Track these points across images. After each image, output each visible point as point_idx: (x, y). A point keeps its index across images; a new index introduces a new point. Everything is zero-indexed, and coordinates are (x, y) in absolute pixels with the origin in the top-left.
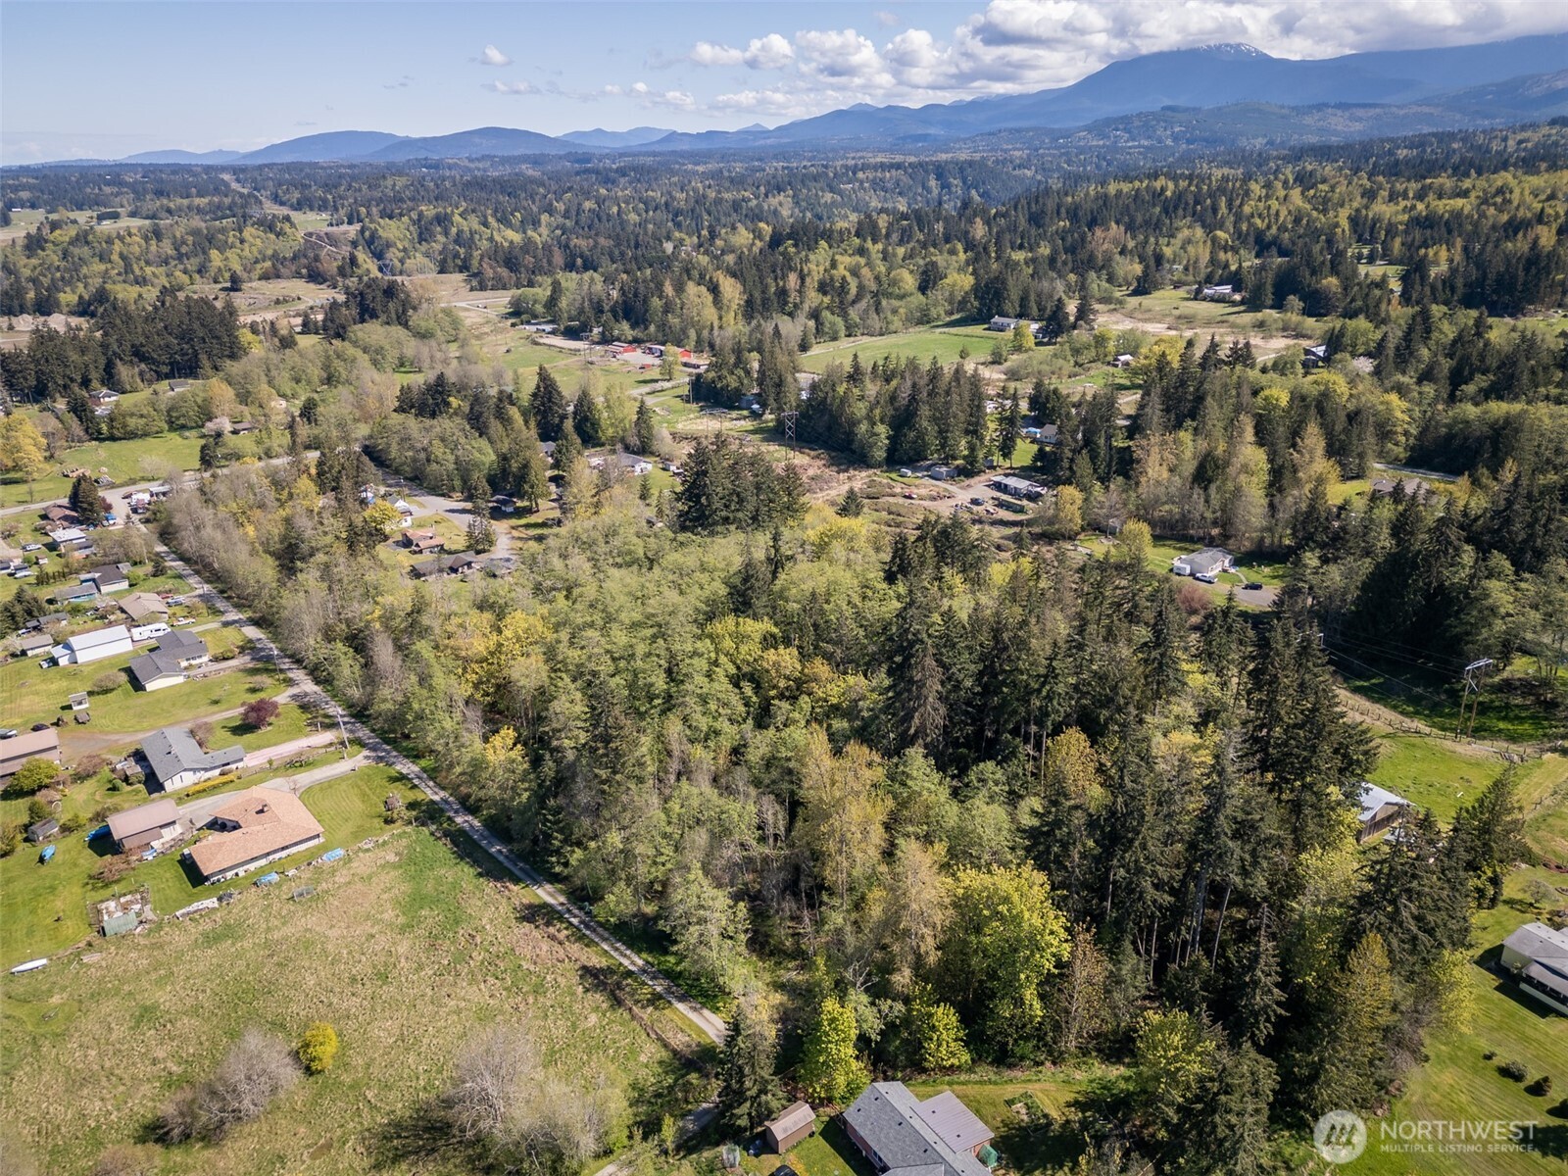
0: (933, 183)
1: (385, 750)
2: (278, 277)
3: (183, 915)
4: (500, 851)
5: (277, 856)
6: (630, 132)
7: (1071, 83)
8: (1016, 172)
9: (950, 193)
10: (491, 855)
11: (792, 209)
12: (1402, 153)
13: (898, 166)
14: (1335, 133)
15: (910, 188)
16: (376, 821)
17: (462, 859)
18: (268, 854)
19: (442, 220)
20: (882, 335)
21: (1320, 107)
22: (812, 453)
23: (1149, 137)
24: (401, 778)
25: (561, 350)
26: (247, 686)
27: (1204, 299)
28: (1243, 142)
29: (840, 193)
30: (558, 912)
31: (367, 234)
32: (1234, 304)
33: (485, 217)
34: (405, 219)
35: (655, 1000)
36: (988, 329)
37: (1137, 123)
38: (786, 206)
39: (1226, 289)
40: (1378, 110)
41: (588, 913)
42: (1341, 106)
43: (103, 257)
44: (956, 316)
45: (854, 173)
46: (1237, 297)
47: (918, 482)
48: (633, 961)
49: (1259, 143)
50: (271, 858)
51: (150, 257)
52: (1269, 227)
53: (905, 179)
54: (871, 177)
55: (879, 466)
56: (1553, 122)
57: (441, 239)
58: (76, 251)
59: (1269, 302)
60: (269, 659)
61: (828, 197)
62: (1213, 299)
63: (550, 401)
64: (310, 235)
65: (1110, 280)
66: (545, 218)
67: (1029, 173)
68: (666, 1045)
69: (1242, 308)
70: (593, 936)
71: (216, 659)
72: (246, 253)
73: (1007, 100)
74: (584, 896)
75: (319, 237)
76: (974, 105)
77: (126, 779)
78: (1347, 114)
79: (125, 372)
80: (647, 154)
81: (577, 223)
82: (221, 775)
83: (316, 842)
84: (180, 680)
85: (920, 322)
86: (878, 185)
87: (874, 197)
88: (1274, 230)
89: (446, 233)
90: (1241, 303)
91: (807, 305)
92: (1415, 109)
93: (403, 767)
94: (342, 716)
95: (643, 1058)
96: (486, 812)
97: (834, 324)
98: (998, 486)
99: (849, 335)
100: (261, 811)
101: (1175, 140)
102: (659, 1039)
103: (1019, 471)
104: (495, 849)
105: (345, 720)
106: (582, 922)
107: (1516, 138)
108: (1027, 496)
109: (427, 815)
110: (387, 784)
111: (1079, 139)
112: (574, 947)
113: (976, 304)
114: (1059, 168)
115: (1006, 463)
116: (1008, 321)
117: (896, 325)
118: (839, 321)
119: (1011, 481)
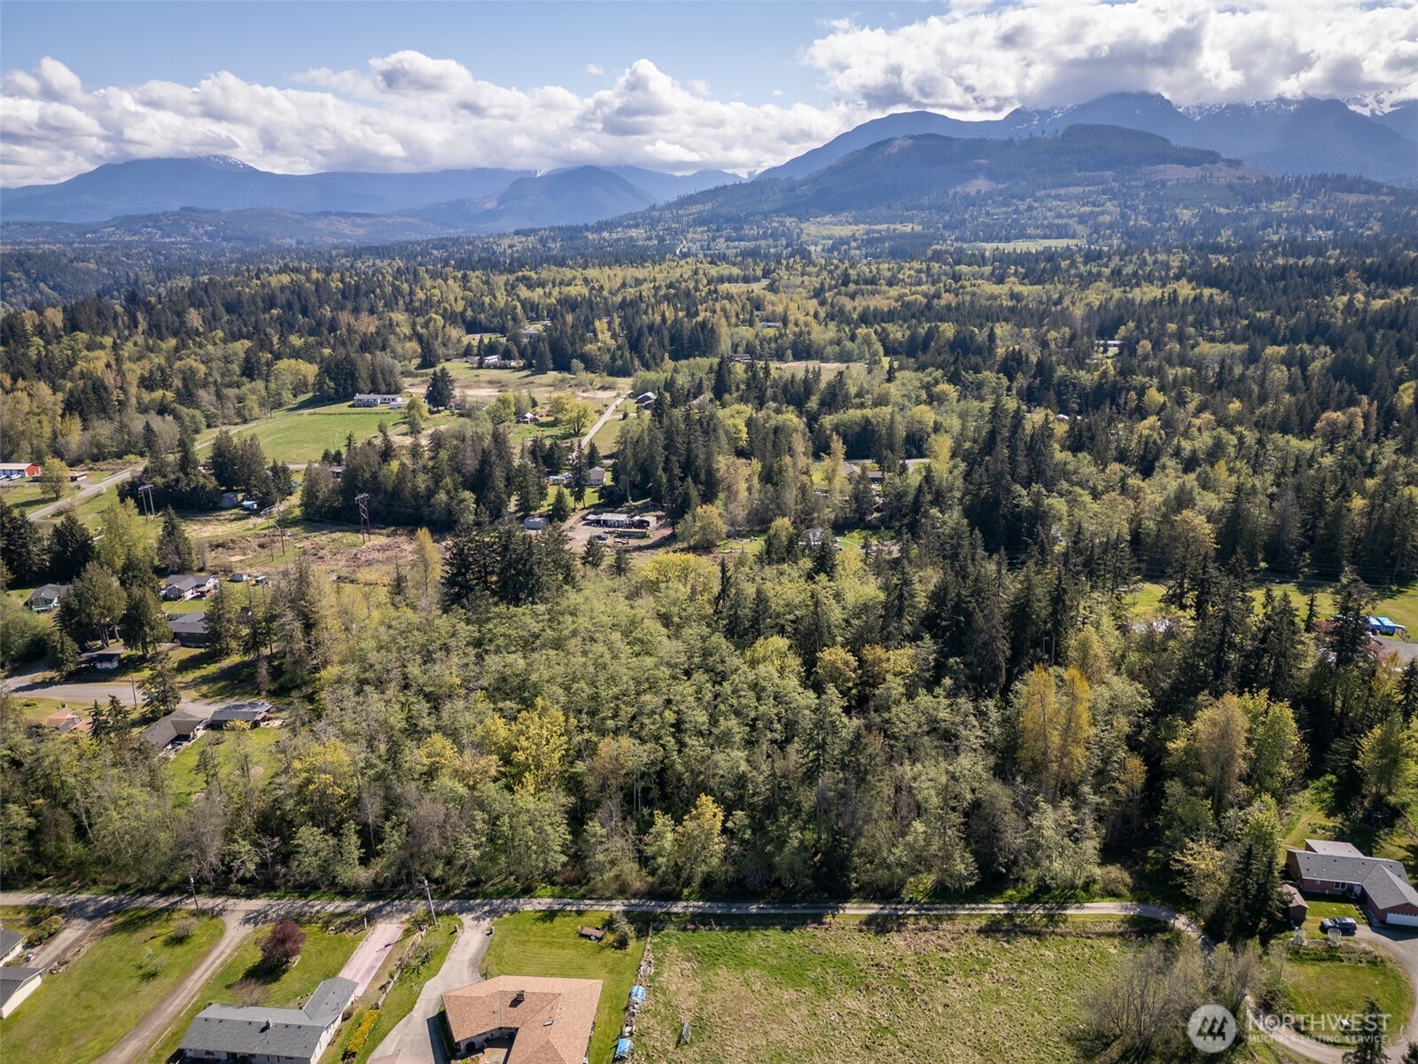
1: (483, 904)
4: (759, 908)
7: (63, 180)
8: (76, 265)
10: (759, 915)
20: (246, 422)
21: (326, 214)
23: (184, 235)
24: (550, 915)
26: (158, 942)
27: (488, 367)
28: (275, 241)
30: (890, 915)
32: (517, 369)
35: (1051, 919)
36: (353, 406)
37: (164, 222)
39: (497, 359)
41: (911, 902)
42: (340, 214)
44: (306, 398)
46: (514, 364)
48: (996, 908)
56: (517, 233)
59: (551, 366)
60: (116, 909)
62: (497, 367)
67: (92, 266)
68: (1111, 935)
69: (529, 372)
70: (942, 912)
74: (887, 893)
78: (349, 221)
82: (344, 1019)
84: (35, 983)
85: (275, 407)
88: (470, 312)
90: (523, 368)
91: (133, 401)
92: (399, 219)
93: (531, 906)
94: (359, 906)
95: (1113, 951)
96: (686, 892)
97: (193, 416)
98: (598, 523)
99: (209, 426)
100: (517, 1002)
101: (210, 238)
102: (1099, 935)
103: (597, 509)
104: (753, 909)
105: (372, 905)
106: (917, 909)
107: (506, 242)
108: (632, 525)
109: (645, 923)
110: (548, 924)
111: (110, 235)
112: (946, 925)
113: (332, 384)
114: (120, 262)
115: (580, 506)
116: (372, 397)
117: (256, 411)
118: (197, 413)
119: (604, 517)
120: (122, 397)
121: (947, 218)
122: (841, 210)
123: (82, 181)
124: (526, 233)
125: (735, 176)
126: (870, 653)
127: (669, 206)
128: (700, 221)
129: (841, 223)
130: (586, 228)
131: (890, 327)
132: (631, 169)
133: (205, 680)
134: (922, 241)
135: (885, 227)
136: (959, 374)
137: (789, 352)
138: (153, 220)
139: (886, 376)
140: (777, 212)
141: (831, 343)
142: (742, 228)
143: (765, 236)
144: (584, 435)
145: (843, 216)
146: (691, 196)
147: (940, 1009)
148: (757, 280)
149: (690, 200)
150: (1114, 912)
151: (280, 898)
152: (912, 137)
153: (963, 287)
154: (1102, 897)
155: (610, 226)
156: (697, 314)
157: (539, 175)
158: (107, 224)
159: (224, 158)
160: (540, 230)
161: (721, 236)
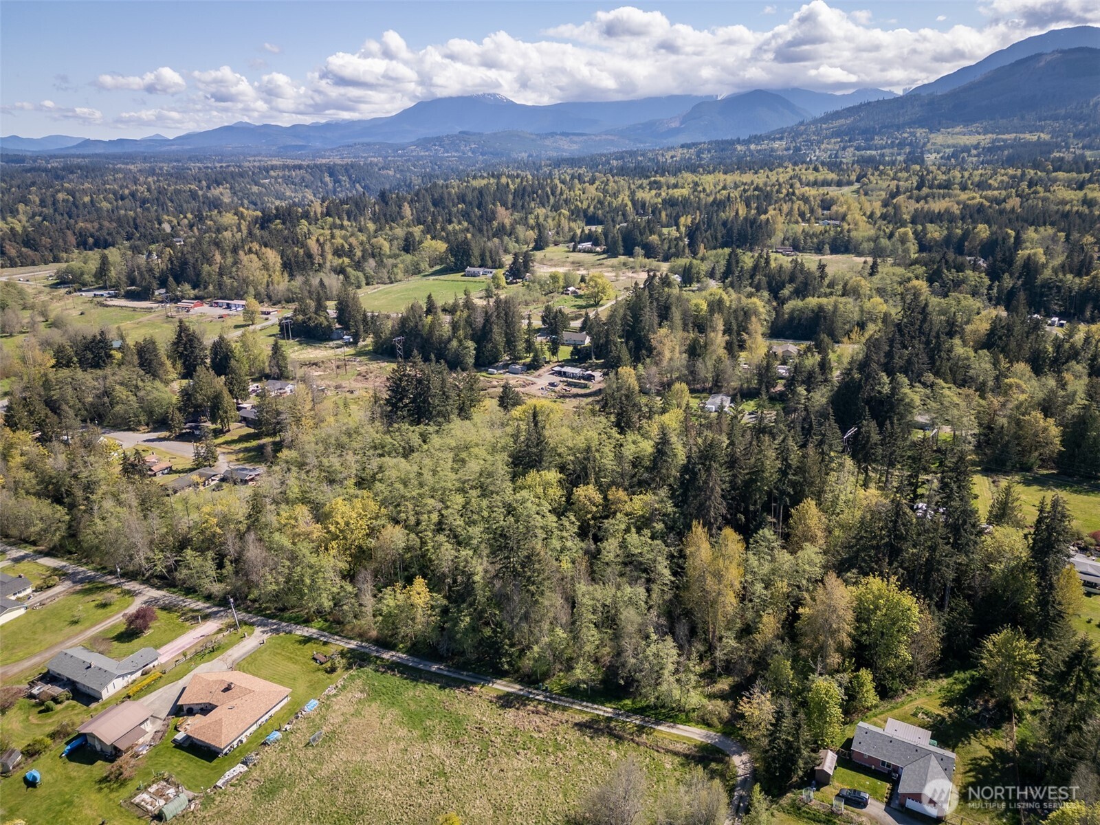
0: (327, 179)
1: (275, 624)
3: (223, 784)
4: (439, 669)
5: (263, 719)
7: (394, 114)
8: (382, 172)
9: (341, 186)
10: (434, 673)
11: (232, 197)
12: (614, 163)
13: (300, 167)
14: (564, 150)
15: (313, 182)
16: (319, 674)
17: (417, 681)
18: (259, 719)
20: (392, 283)
21: (553, 134)
23: (457, 151)
24: (307, 640)
25: (134, 309)
26: (93, 604)
27: (579, 251)
28: (514, 155)
29: (263, 186)
30: (523, 696)
32: (598, 253)
35: (641, 729)
36: (464, 276)
37: (447, 142)
38: (226, 196)
39: (588, 245)
40: (585, 137)
41: (546, 690)
42: (563, 134)
44: (437, 268)
45: (268, 172)
46: (598, 249)
47: (504, 376)
48: (605, 711)
49: (524, 155)
50: (259, 722)
52: (589, 207)
53: (308, 177)
54: (281, 174)
55: (472, 368)
56: (683, 146)
59: (622, 252)
60: (90, 580)
61: (255, 189)
62: (584, 251)
65: (517, 242)
66: (21, 207)
67: (391, 173)
68: (676, 754)
69: (605, 256)
70: (562, 703)
71: (39, 589)
73: (351, 124)
74: (532, 680)
76: (328, 126)
77: (56, 700)
78: (568, 139)
81: (55, 210)
82: (142, 675)
83: (285, 701)
84: (22, 611)
85: (414, 274)
86: (288, 180)
87: (287, 189)
88: (592, 209)
90: (603, 252)
91: (328, 265)
92: (604, 137)
93: (301, 631)
94: (208, 608)
95: (668, 766)
96: (401, 646)
97: (358, 277)
98: (559, 374)
99: (367, 284)
100: (228, 689)
101: (473, 153)
102: (667, 751)
103: (567, 363)
104: (434, 668)
105: (215, 609)
106: (546, 697)
107: (668, 155)
108: (583, 377)
109: (357, 659)
110: (301, 646)
111: (412, 151)
112: (557, 714)
113: (453, 259)
114: (409, 170)
115: (555, 359)
116: (476, 270)
117: (400, 276)
118: (360, 274)
119: (566, 369)
120: (321, 261)
121: (1081, 127)
122: (973, 121)
123: (406, 115)
124: (688, 146)
125: (890, 93)
126: (614, 493)
127: (815, 121)
128: (837, 134)
129: (971, 133)
130: (738, 142)
131: (930, 227)
132: (797, 91)
133: (247, 450)
134: (1046, 148)
135: (1013, 136)
136: (941, 272)
137: (827, 247)
138: (439, 140)
139: (870, 271)
140: (911, 124)
141: (869, 239)
142: (873, 139)
143: (892, 145)
144: (602, 305)
145: (976, 126)
146: (837, 112)
147: (496, 771)
148: (850, 183)
149: (836, 115)
150: (696, 737)
151: (174, 593)
152: (1062, 52)
153: (1036, 192)
154: (698, 723)
155: (757, 139)
156: (766, 212)
157: (719, 98)
158: (413, 144)
159: (494, 95)
160: (700, 144)
161: (851, 146)
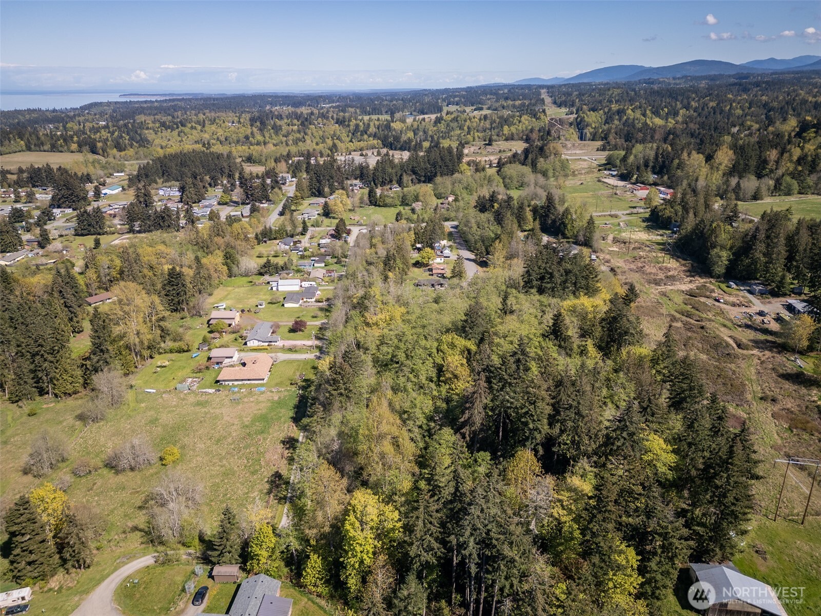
2: (512, 139)
3: (201, 392)
5: (246, 382)
6: (794, 59)
16: (289, 382)
18: (242, 380)
19: (620, 112)
22: (684, 262)
24: (316, 368)
25: (608, 185)
26: (312, 314)
31: (579, 119)
33: (645, 111)
34: (601, 112)
43: (461, 128)
47: (738, 292)
50: (243, 382)
51: (479, 128)
55: (718, 277)
57: (616, 122)
58: (452, 124)
63: (548, 211)
64: (552, 119)
71: (316, 301)
72: (520, 128)
75: (556, 121)
79: (406, 178)
80: (789, 73)
82: (266, 345)
83: (262, 382)
84: (297, 305)
89: (620, 120)
91: (781, 171)
97: (790, 185)
99: (800, 193)
118: (794, 183)
